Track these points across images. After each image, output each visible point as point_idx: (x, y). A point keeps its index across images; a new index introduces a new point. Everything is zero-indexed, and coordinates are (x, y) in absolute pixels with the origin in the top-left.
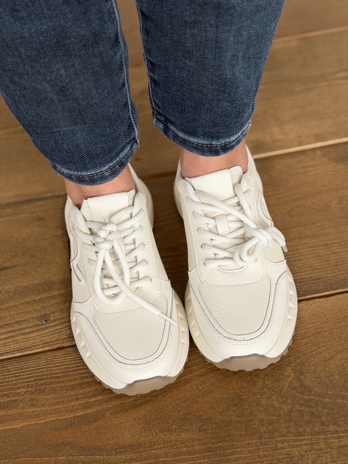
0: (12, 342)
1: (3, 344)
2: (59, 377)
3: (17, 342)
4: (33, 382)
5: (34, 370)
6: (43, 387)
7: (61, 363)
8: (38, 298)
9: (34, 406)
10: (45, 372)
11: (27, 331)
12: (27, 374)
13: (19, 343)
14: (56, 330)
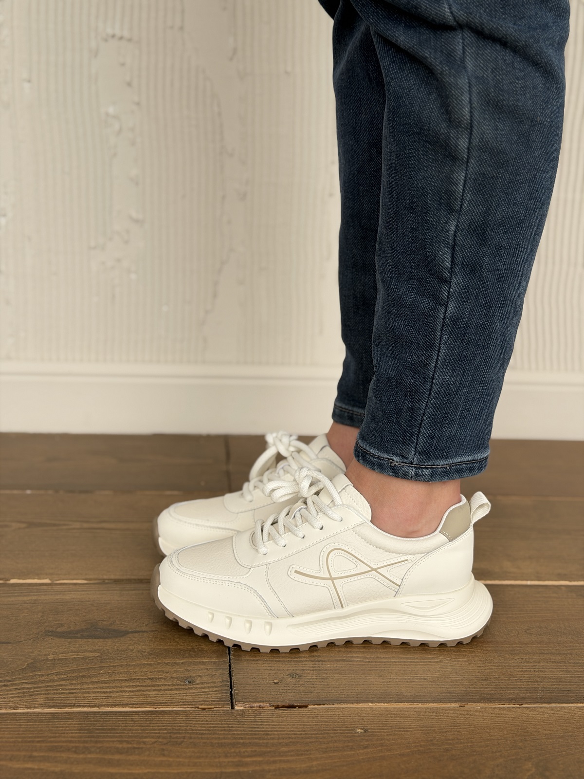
0: (140, 695)
1: (129, 695)
2: (202, 734)
3: (147, 696)
4: (166, 734)
5: (169, 723)
6: (179, 741)
7: (207, 721)
8: (181, 661)
9: (164, 755)
10: (183, 726)
11: (163, 688)
12: (158, 726)
13: (151, 697)
14: (203, 692)
